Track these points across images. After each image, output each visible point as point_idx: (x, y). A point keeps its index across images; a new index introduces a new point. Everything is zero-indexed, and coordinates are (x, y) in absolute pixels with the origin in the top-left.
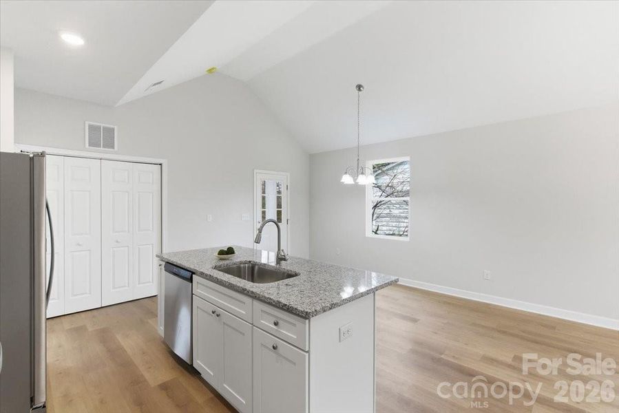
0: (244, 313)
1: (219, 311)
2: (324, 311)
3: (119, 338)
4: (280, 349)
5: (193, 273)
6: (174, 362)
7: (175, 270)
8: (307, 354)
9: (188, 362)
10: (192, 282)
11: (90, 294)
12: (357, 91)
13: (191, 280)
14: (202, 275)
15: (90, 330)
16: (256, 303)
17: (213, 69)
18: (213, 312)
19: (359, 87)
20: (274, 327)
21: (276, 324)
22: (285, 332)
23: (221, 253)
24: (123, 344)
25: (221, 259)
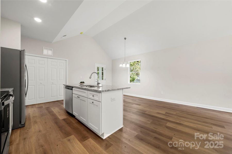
0: (85, 95)
1: (79, 96)
2: (106, 91)
3: (52, 109)
4: (94, 103)
5: (73, 87)
6: (68, 114)
7: (68, 87)
8: (101, 103)
9: (71, 113)
10: (72, 90)
11: (44, 98)
12: (125, 40)
13: (72, 89)
14: (75, 87)
15: (44, 107)
16: (88, 91)
17: (82, 32)
18: (78, 97)
19: (125, 39)
20: (93, 97)
21: (93, 96)
22: (96, 98)
23: (81, 82)
24: (53, 110)
25: (81, 84)
